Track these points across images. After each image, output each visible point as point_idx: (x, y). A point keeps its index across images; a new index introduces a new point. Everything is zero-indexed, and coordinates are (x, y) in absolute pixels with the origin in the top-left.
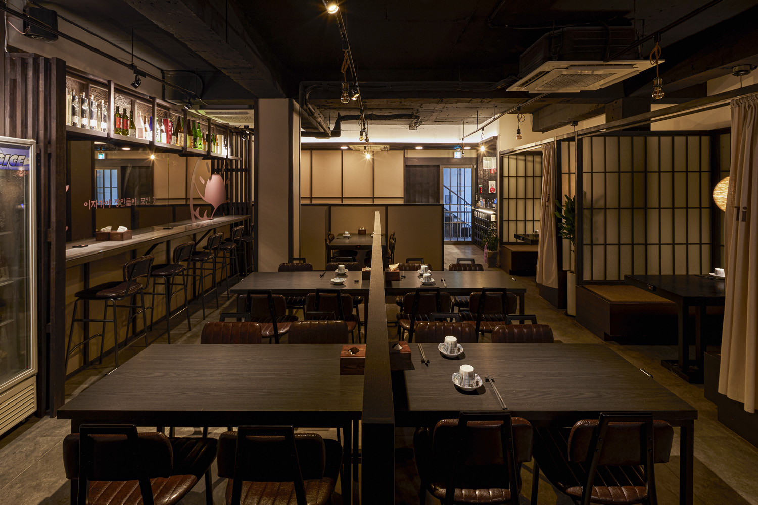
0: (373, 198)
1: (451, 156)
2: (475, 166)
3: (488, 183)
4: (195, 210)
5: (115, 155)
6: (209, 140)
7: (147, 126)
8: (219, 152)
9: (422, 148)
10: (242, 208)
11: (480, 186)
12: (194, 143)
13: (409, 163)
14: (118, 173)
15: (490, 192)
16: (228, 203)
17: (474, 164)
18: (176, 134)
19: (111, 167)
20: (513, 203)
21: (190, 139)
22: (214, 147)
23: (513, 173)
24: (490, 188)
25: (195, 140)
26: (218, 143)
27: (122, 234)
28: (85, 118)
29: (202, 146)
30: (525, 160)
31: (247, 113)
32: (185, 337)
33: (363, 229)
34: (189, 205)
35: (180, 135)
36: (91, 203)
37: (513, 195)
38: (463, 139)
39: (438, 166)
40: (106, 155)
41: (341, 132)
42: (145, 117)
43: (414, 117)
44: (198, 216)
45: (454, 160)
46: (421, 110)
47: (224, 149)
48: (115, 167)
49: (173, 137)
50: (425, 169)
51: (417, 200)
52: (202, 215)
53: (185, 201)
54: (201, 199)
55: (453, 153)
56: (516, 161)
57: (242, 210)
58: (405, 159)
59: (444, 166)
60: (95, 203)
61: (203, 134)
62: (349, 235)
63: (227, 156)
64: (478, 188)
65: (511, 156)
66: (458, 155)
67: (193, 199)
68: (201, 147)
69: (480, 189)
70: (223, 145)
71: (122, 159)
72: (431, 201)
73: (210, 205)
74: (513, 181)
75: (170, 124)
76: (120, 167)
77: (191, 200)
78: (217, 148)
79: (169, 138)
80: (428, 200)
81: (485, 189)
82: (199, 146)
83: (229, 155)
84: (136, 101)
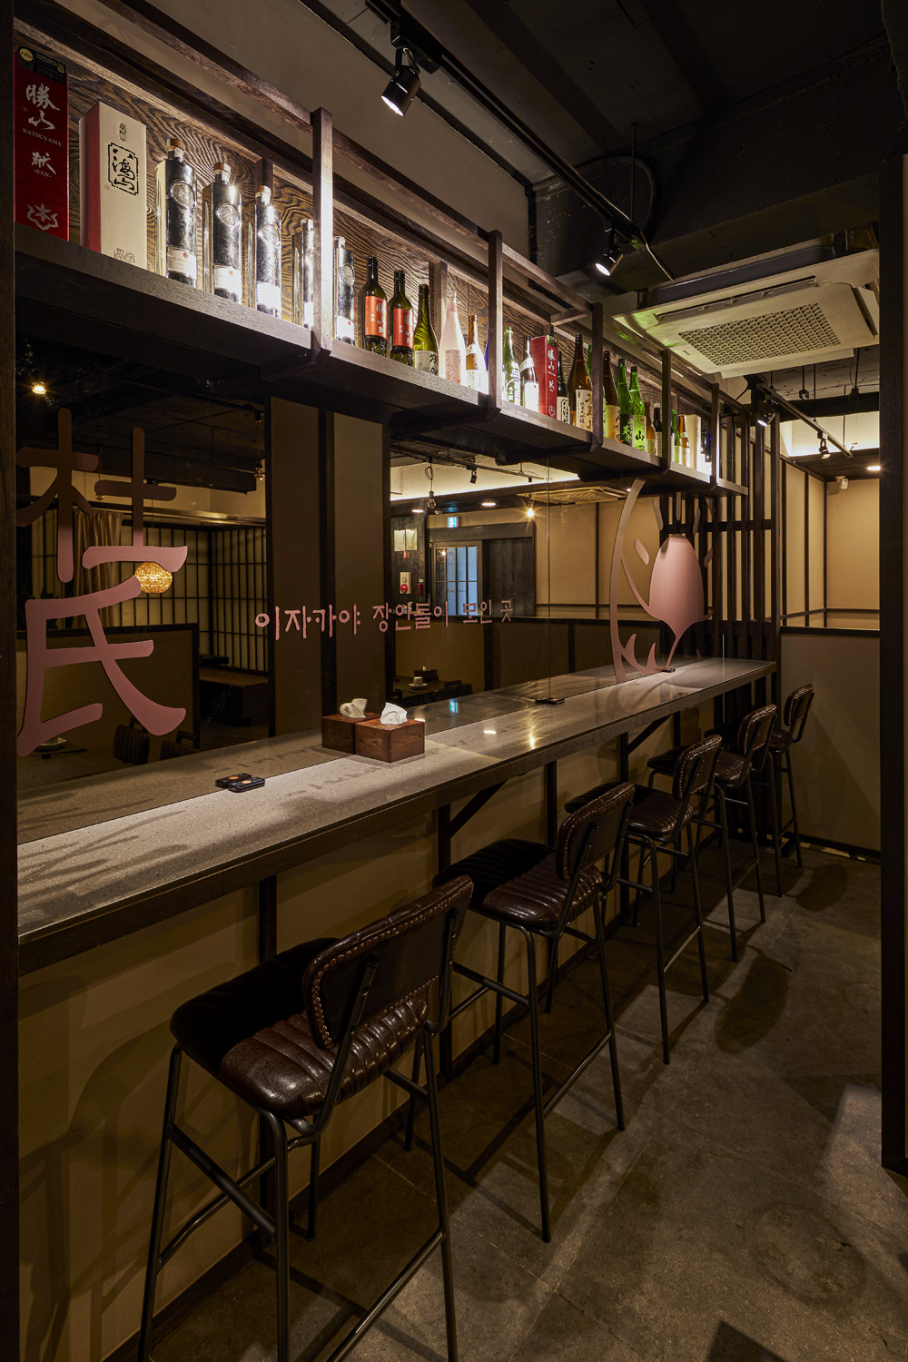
4: (624, 644)
5: (473, 520)
6: (663, 426)
7: (478, 350)
8: (689, 464)
10: (749, 639)
12: (622, 430)
14: (478, 553)
16: (707, 622)
18: (568, 391)
19: (467, 543)
21: (612, 413)
22: (677, 451)
25: (624, 420)
26: (685, 440)
29: (645, 442)
32: (605, 1178)
34: (607, 623)
35: (582, 396)
36: (285, 618)
40: (460, 520)
42: (472, 319)
44: (632, 659)
47: (701, 457)
48: (472, 543)
49: (559, 399)
52: (641, 656)
53: (592, 610)
54: (640, 606)
57: (750, 645)
60: (299, 617)
61: (647, 406)
63: (713, 478)
67: (619, 606)
68: (641, 445)
70: (700, 449)
71: (484, 526)
73: (662, 626)
75: (551, 355)
76: (481, 542)
77: (614, 608)
78: (684, 453)
79: (548, 401)
82: (636, 443)
83: (721, 477)
84: (452, 269)
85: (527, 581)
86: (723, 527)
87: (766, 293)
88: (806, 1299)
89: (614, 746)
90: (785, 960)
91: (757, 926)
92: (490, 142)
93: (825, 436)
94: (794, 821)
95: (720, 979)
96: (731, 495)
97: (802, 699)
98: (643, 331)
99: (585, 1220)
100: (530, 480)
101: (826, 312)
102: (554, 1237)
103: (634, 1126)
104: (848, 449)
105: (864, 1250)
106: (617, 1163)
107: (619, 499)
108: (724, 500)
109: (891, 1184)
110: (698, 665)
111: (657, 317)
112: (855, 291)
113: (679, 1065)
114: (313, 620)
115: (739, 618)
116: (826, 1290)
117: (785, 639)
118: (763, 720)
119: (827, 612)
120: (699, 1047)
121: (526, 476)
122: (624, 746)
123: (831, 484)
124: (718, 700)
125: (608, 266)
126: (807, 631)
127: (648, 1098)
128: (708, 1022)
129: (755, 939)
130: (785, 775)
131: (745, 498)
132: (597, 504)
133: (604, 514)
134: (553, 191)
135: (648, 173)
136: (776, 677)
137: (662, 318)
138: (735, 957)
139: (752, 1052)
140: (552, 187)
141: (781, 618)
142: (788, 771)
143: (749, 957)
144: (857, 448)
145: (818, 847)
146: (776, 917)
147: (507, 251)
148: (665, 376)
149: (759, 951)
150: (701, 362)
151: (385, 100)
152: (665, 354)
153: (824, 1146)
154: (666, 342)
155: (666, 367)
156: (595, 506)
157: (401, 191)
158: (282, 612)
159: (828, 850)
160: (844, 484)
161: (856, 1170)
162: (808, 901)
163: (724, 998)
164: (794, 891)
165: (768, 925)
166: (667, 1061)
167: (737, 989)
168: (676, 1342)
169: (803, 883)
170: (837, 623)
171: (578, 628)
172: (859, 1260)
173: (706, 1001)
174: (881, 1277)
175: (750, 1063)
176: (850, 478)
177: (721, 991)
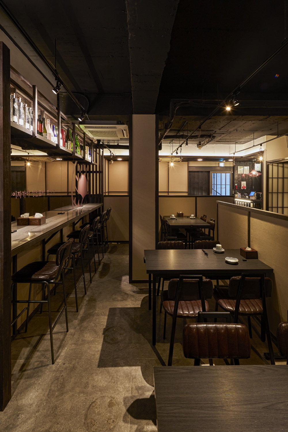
0: (168, 192)
1: (217, 165)
2: (232, 172)
3: (241, 183)
4: (74, 200)
8: (88, 158)
9: (201, 160)
10: (97, 198)
11: (236, 185)
13: (191, 170)
15: (242, 189)
16: (88, 195)
17: (232, 170)
20: (275, 196)
22: (86, 155)
23: (275, 175)
24: (242, 186)
27: (39, 220)
28: (16, 116)
30: (283, 167)
31: (115, 128)
32: (85, 301)
33: (181, 212)
35: (69, 142)
36: (17, 193)
37: (275, 190)
38: (234, 154)
39: (209, 172)
41: (162, 146)
43: (212, 137)
44: (75, 204)
45: (218, 168)
46: (218, 131)
50: (200, 174)
51: (195, 193)
52: (77, 203)
53: (67, 193)
54: (77, 192)
55: (219, 163)
56: (277, 167)
58: (188, 167)
59: (213, 172)
60: (20, 193)
62: (175, 217)
64: (235, 186)
65: (274, 164)
66: (222, 165)
69: (236, 186)
72: (204, 194)
73: (80, 195)
74: (275, 181)
75: (64, 133)
80: (202, 193)
81: (239, 186)
83: (93, 161)
84: (45, 112)
85: (22, 185)
86: (91, 172)
87: (107, 128)
88: (121, 301)
89: (72, 224)
90: (109, 263)
91: (102, 259)
92: (52, 83)
93: (111, 153)
94: (107, 238)
95: (98, 269)
96: (93, 165)
97: (110, 210)
98: (81, 129)
99: (84, 307)
100: (28, 154)
101: (117, 132)
102: (79, 311)
103: (88, 293)
104: (114, 155)
105: (128, 293)
106: (87, 298)
107: (53, 161)
108: (91, 166)
109: (131, 285)
110: (87, 205)
111: (85, 126)
112: (122, 130)
113: (93, 283)
114: (22, 194)
115: (95, 193)
116: (123, 299)
117: (105, 198)
118: (105, 214)
119: (109, 192)
120: (96, 279)
121: (27, 152)
122: (74, 224)
123: (109, 162)
124: (90, 214)
125: (81, 119)
126: (108, 196)
127: (89, 289)
128: (97, 275)
129: (102, 261)
130: (105, 228)
131: (96, 166)
132: (46, 162)
133: (47, 165)
134: (64, 95)
135: (87, 100)
136: (103, 206)
137: (86, 127)
138: (99, 265)
139: (106, 277)
140: (63, 94)
141: (104, 193)
142: (106, 227)
143: (102, 264)
144: (116, 155)
145: (111, 243)
146: (105, 257)
147: (61, 113)
148: (84, 139)
149: (104, 262)
150: (90, 135)
151: (53, 90)
152: (84, 133)
153: (120, 284)
154: (85, 131)
155: (84, 136)
156: (45, 163)
157: (44, 100)
158: (17, 192)
159: (113, 243)
160: (113, 162)
161: (125, 285)
162: (111, 252)
163: (99, 271)
164: (108, 251)
165: (104, 258)
166: (91, 283)
167: (101, 269)
168: (104, 313)
169: (109, 250)
170: (110, 194)
171: (51, 198)
172: (127, 294)
173: (96, 272)
174: (131, 295)
175: (106, 278)
176: (114, 161)
177: (98, 270)
